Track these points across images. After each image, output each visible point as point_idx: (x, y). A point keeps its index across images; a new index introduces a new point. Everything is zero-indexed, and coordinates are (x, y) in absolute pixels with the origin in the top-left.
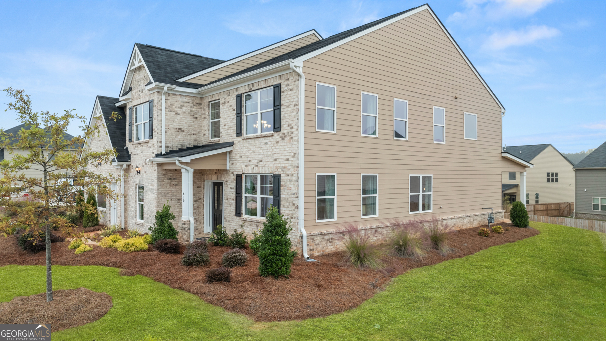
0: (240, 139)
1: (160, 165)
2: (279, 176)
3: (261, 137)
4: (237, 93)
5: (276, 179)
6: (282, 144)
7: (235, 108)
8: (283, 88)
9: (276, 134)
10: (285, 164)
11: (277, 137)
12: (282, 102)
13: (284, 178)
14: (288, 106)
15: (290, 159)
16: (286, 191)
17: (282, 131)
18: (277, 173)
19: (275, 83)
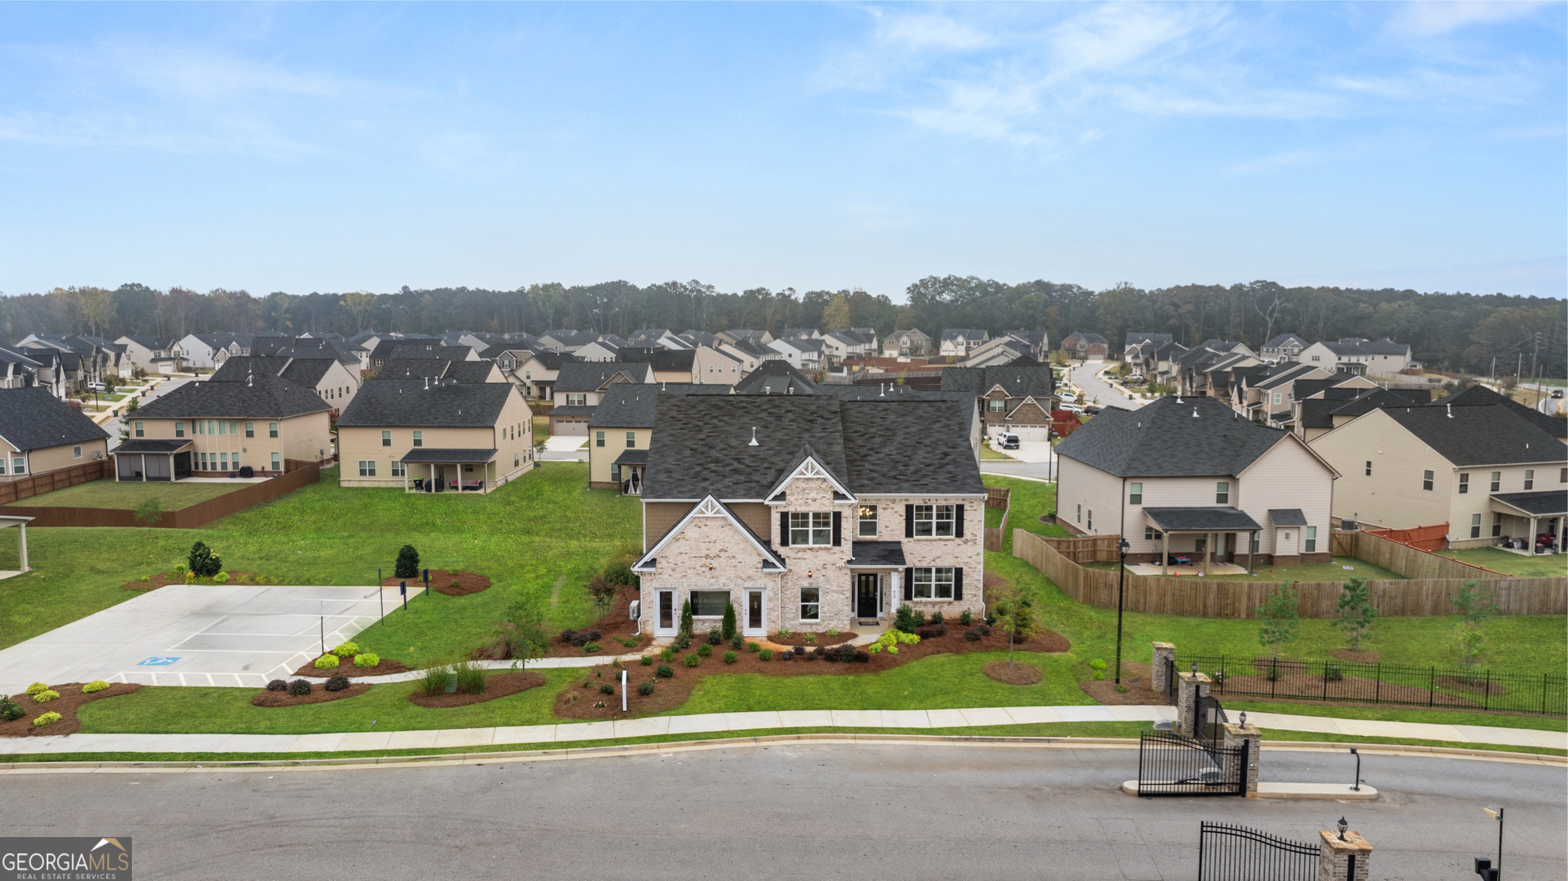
0: (911, 539)
1: (852, 570)
2: (961, 569)
3: (936, 540)
4: (907, 503)
5: (959, 572)
6: (964, 546)
7: (904, 514)
8: (966, 507)
9: (957, 539)
10: (969, 560)
11: (958, 541)
12: (965, 517)
13: (966, 570)
14: (971, 521)
15: (974, 557)
16: (968, 579)
17: (965, 537)
18: (958, 566)
19: (958, 503)
